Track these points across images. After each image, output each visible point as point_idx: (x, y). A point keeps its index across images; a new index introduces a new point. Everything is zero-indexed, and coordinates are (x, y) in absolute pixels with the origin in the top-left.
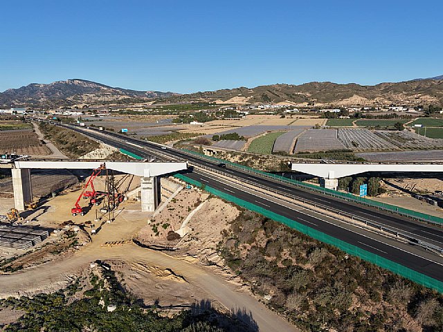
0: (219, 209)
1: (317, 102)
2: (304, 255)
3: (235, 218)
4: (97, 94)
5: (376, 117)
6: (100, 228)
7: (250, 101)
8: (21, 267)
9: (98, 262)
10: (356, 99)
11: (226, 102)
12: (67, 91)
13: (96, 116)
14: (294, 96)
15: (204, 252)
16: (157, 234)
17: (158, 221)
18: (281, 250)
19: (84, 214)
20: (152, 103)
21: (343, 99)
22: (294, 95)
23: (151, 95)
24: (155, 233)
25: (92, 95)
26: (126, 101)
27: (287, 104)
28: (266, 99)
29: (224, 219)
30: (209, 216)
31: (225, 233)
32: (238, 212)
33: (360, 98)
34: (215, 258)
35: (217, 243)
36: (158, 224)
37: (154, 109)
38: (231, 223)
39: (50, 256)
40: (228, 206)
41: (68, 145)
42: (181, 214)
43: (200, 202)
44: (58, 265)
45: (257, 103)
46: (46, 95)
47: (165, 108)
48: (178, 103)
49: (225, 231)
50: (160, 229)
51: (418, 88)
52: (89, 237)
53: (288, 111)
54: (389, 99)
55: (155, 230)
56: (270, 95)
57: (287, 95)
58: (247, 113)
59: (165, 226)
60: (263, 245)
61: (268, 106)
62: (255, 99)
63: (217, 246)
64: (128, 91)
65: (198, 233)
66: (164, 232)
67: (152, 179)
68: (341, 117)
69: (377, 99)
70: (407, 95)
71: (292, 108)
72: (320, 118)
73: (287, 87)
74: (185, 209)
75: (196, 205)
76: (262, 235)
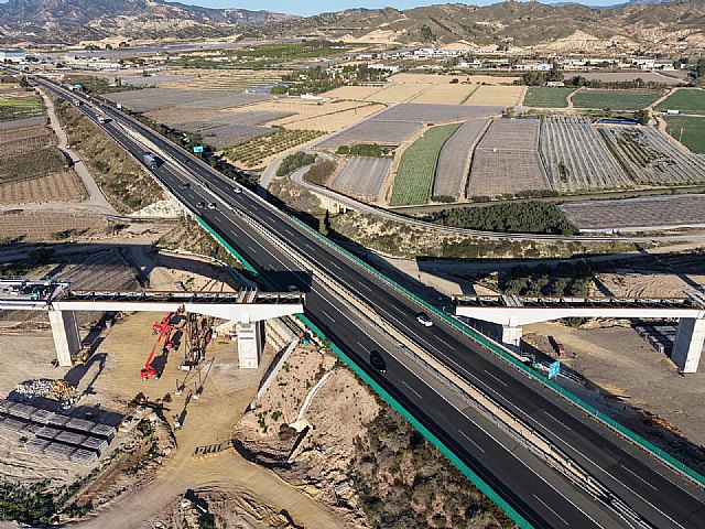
0: (350, 394)
1: (515, 44)
2: (462, 513)
3: (373, 418)
4: (140, 15)
5: (607, 85)
6: (184, 413)
7: (402, 39)
8: (89, 506)
9: (190, 495)
10: (580, 39)
11: (360, 40)
12: (89, 9)
13: (145, 74)
14: (475, 31)
15: (330, 476)
16: (265, 431)
17: (265, 407)
18: (432, 497)
19: (159, 376)
20: (235, 37)
21: (556, 38)
22: (475, 27)
23: (232, 17)
24: (263, 429)
25: (132, 18)
26: (192, 33)
27: (464, 47)
28: (427, 36)
29: (358, 416)
30: (338, 403)
31: (358, 443)
32: (377, 407)
33: (585, 37)
34: (346, 491)
35: (348, 461)
36: (265, 413)
37: (240, 55)
38: (367, 426)
39: (125, 481)
40: (363, 392)
41: (111, 175)
42: (297, 394)
43: (322, 371)
44: (139, 500)
45: (412, 44)
46: (54, 15)
47: (259, 52)
48: (278, 40)
49: (358, 438)
50: (268, 420)
51: (686, 15)
52: (172, 435)
53: (464, 65)
54: (635, 39)
55: (262, 423)
56: (435, 28)
57: (464, 27)
58: (395, 69)
59: (276, 416)
60: (410, 481)
61: (431, 52)
62: (410, 36)
63: (348, 467)
64: (195, 8)
65: (321, 435)
66: (274, 427)
67: (254, 326)
68: (551, 83)
69: (615, 39)
70: (666, 30)
71: (470, 58)
72: (516, 83)
73: (465, 10)
74: (303, 384)
75: (318, 377)
76: (409, 463)
